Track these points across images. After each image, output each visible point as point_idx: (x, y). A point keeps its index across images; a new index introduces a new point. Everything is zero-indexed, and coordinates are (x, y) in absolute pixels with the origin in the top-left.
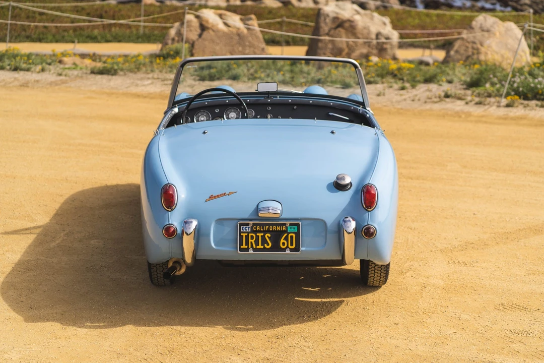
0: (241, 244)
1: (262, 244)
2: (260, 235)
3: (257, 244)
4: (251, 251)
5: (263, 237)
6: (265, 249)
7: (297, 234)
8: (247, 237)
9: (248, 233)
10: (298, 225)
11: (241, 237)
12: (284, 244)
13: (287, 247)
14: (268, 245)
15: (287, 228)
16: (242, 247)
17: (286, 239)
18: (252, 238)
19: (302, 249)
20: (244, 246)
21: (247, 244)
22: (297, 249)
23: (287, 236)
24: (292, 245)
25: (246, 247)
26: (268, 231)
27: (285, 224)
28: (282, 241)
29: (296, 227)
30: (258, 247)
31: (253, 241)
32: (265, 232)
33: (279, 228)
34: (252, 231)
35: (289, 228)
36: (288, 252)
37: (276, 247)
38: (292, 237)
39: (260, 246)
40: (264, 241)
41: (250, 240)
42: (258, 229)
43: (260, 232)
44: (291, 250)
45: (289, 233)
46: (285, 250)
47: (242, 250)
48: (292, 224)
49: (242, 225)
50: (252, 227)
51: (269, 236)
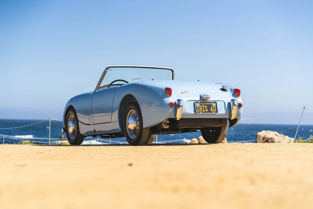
1: (205, 110)
2: (203, 106)
3: (203, 110)
4: (201, 113)
5: (204, 107)
6: (206, 112)
7: (216, 106)
8: (199, 107)
10: (216, 102)
11: (197, 107)
12: (212, 110)
14: (207, 110)
15: (212, 104)
17: (212, 108)
18: (201, 107)
19: (219, 112)
20: (198, 111)
21: (199, 110)
22: (217, 112)
23: (213, 107)
24: (215, 110)
25: (199, 111)
27: (211, 102)
28: (211, 109)
31: (201, 109)
32: (205, 105)
33: (209, 104)
34: (200, 105)
37: (209, 111)
38: (214, 107)
39: (204, 111)
40: (205, 109)
41: (200, 109)
43: (203, 105)
44: (215, 112)
45: (213, 106)
46: (213, 112)
47: (198, 112)
48: (214, 102)
49: (196, 102)
50: (200, 103)
51: (207, 107)
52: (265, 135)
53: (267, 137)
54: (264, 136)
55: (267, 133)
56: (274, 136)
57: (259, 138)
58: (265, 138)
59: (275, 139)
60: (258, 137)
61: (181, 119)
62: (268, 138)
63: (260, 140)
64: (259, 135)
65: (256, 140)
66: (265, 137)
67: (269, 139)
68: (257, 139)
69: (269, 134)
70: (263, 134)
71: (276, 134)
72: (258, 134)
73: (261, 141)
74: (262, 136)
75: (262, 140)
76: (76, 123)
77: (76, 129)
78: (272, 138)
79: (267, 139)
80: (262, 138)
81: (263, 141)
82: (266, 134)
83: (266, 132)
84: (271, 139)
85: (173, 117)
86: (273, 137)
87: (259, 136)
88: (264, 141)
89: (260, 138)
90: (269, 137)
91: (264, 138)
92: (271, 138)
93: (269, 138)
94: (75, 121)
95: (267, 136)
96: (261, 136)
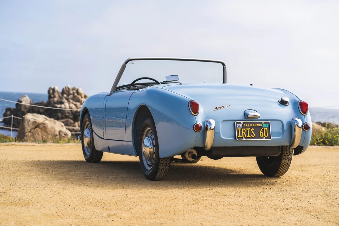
0: (238, 135)
1: (250, 135)
2: (248, 129)
3: (247, 135)
4: (244, 139)
5: (250, 130)
6: (251, 138)
7: (269, 128)
8: (241, 130)
10: (269, 123)
11: (238, 130)
13: (264, 136)
14: (253, 135)
15: (262, 125)
16: (238, 137)
18: (244, 130)
19: (272, 137)
20: (240, 136)
22: (269, 137)
23: (263, 130)
24: (266, 135)
26: (252, 127)
27: (261, 123)
28: (261, 133)
29: (267, 124)
30: (247, 137)
31: (245, 133)
33: (258, 125)
34: (244, 127)
35: (264, 125)
36: (264, 139)
37: (258, 136)
38: (266, 130)
40: (251, 133)
41: (243, 133)
42: (247, 125)
43: (248, 127)
44: (266, 138)
45: (264, 128)
46: (262, 138)
47: (239, 138)
48: (265, 123)
49: (237, 123)
50: (243, 125)
51: (253, 130)
54: (34, 120)
57: (28, 123)
58: (35, 123)
60: (26, 122)
61: (212, 148)
62: (38, 123)
63: (28, 125)
64: (28, 119)
69: (38, 117)
73: (30, 126)
74: (32, 120)
80: (32, 123)
81: (33, 127)
82: (35, 118)
83: (33, 115)
84: (42, 125)
85: (200, 145)
87: (27, 120)
89: (29, 122)
90: (40, 121)
92: (43, 123)
93: (40, 123)
95: (38, 120)
96: (30, 121)
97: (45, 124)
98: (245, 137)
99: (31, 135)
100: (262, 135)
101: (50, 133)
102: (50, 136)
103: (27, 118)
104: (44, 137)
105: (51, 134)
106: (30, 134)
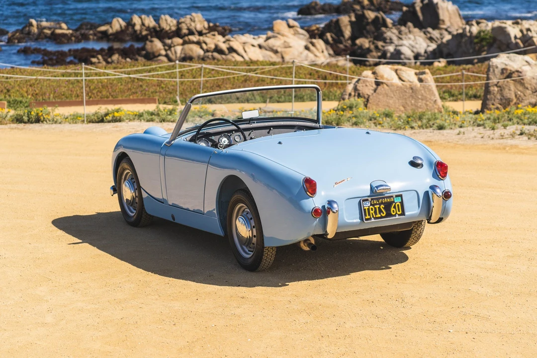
0: (366, 215)
1: (380, 213)
2: (377, 206)
3: (376, 214)
4: (373, 220)
5: (379, 208)
6: (382, 217)
7: (402, 203)
8: (368, 209)
9: (369, 206)
10: (401, 196)
11: (365, 210)
12: (393, 211)
13: (396, 213)
14: (383, 214)
15: (394, 199)
16: (366, 217)
17: (395, 207)
18: (372, 209)
19: (407, 213)
20: (368, 217)
21: (369, 215)
22: (403, 214)
23: (395, 206)
24: (399, 211)
25: (369, 217)
26: (382, 203)
27: (392, 196)
28: (392, 209)
29: (400, 198)
30: (377, 216)
31: (373, 212)
32: (380, 204)
33: (388, 200)
34: (371, 205)
36: (397, 217)
37: (389, 215)
38: (398, 205)
39: (379, 215)
40: (380, 211)
41: (371, 212)
42: (375, 202)
43: (376, 204)
44: (399, 215)
45: (396, 203)
46: (395, 216)
47: (367, 220)
48: (397, 196)
49: (363, 201)
50: (371, 202)
51: (383, 207)
52: (506, 65)
53: (509, 68)
54: (504, 66)
55: (510, 60)
56: (524, 65)
57: (494, 71)
58: (505, 71)
59: (526, 71)
60: (491, 69)
62: (511, 70)
63: (495, 74)
64: (494, 64)
65: (488, 75)
66: (506, 69)
67: (514, 72)
68: (490, 73)
69: (514, 61)
70: (502, 63)
71: (527, 62)
72: (491, 63)
73: (498, 76)
74: (501, 66)
75: (499, 74)
76: (136, 187)
77: (137, 199)
78: (520, 70)
79: (509, 72)
80: (500, 72)
82: (508, 62)
83: (508, 57)
84: (516, 73)
85: (320, 232)
86: (520, 68)
87: (493, 66)
88: (504, 77)
89: (496, 70)
90: (513, 68)
91: (503, 71)
92: (518, 71)
93: (513, 70)
94: (134, 182)
95: (510, 66)
96: (497, 67)
97: (521, 72)
98: (374, 218)
99: (498, 91)
100: (394, 212)
101: (529, 87)
102: (529, 92)
103: (492, 63)
104: (519, 93)
105: (532, 88)
106: (496, 89)
